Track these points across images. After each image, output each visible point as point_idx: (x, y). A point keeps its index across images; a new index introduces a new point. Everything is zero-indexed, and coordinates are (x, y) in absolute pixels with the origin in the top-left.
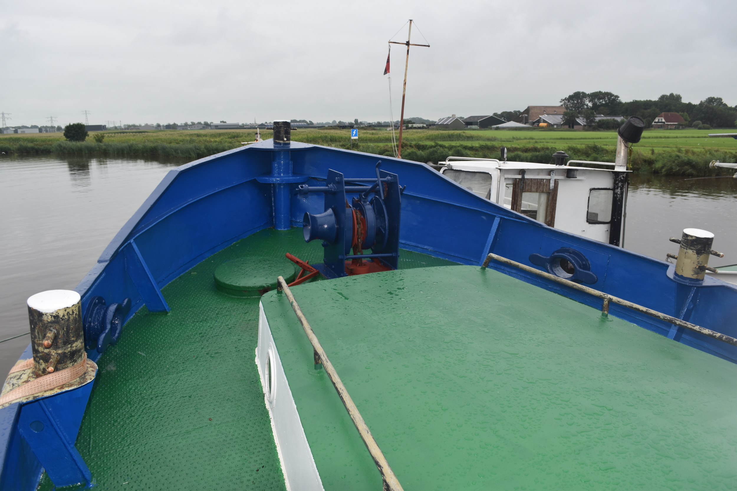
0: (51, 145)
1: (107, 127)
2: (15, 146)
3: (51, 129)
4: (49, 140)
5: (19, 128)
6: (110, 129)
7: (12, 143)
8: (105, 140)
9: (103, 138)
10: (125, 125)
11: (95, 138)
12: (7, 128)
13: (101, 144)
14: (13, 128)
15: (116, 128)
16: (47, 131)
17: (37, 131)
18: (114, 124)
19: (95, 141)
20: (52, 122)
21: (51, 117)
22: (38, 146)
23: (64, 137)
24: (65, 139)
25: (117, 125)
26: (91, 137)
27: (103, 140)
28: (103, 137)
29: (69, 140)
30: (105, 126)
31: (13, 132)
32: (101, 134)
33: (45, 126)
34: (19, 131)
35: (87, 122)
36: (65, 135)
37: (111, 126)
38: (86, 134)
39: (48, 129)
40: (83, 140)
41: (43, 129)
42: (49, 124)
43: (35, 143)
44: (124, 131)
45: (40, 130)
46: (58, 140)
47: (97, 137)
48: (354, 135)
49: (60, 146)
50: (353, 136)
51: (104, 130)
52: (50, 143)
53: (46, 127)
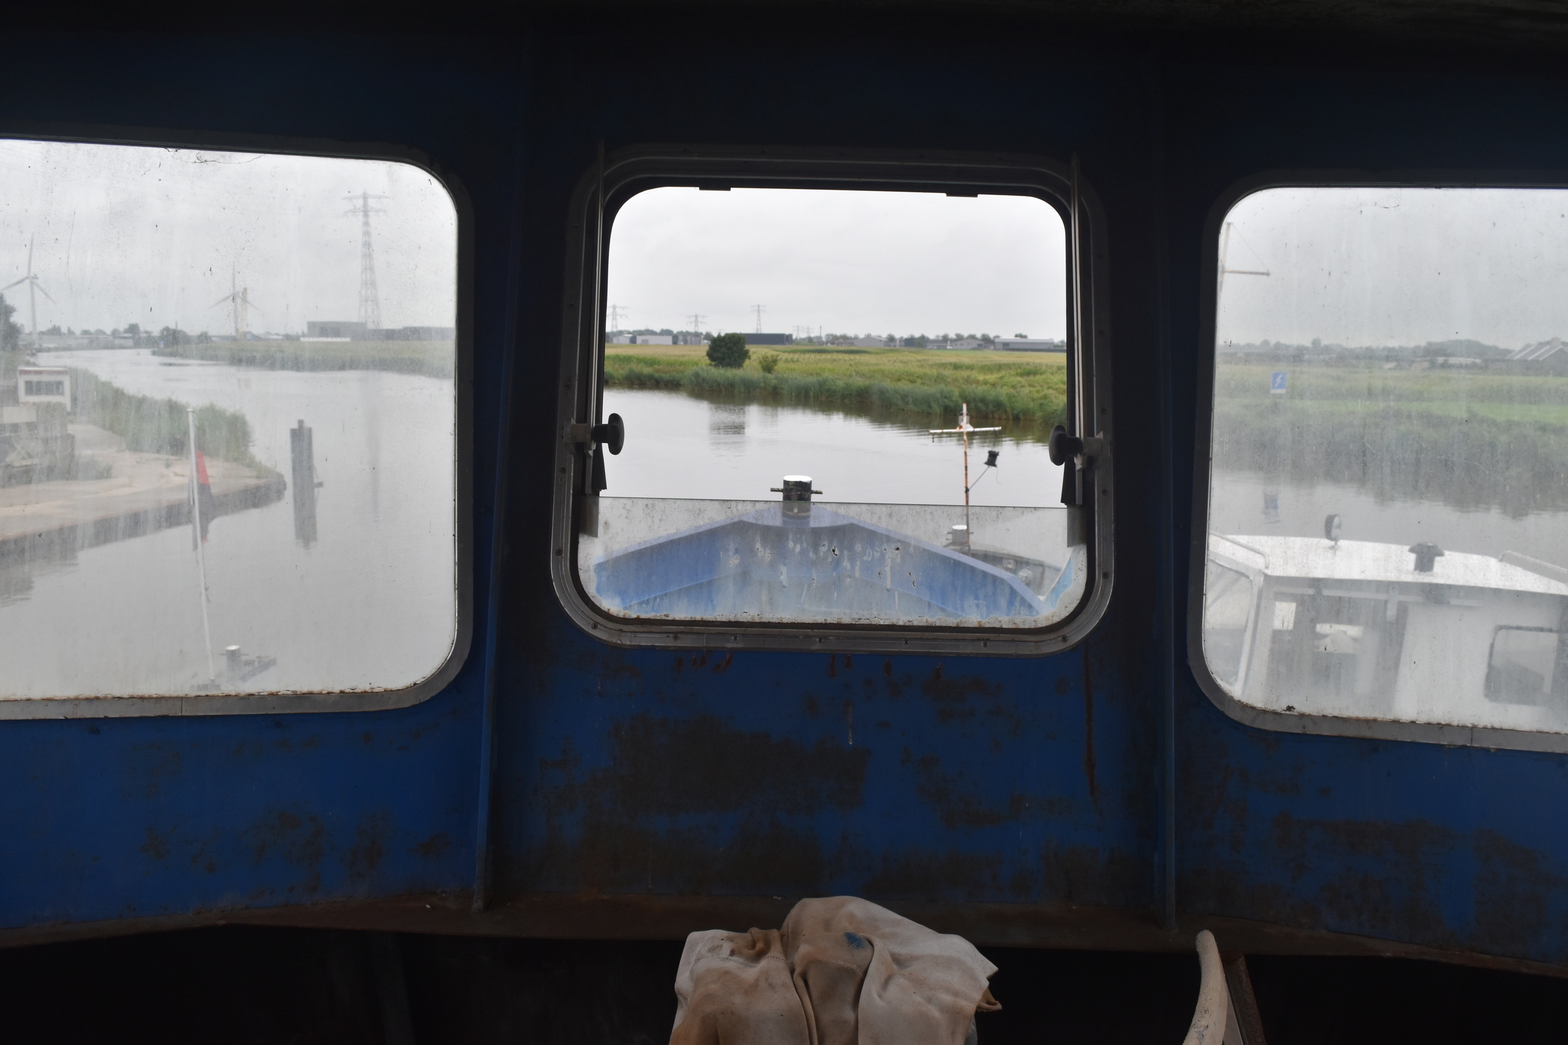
0: (682, 372)
1: (794, 337)
2: (621, 372)
3: (693, 339)
4: (681, 364)
5: (641, 333)
6: (798, 342)
7: (617, 366)
8: (780, 366)
9: (776, 365)
10: (828, 335)
11: (760, 362)
12: (621, 333)
13: (770, 376)
14: (629, 333)
15: (810, 340)
16: (685, 343)
17: (669, 340)
18: (808, 332)
19: (759, 367)
20: (696, 325)
22: (660, 374)
23: (707, 358)
24: (709, 362)
25: (812, 335)
26: (755, 360)
27: (776, 368)
28: (775, 361)
29: (716, 366)
30: (791, 336)
31: (627, 341)
32: (777, 354)
33: (684, 331)
34: (639, 339)
35: (759, 327)
36: (711, 353)
37: (803, 335)
38: (745, 355)
39: (689, 338)
40: (739, 365)
41: (681, 338)
42: (691, 329)
43: (656, 366)
44: (824, 347)
45: (676, 338)
46: (697, 364)
47: (765, 361)
48: (1276, 385)
49: (697, 375)
50: (1274, 388)
51: (786, 345)
52: (682, 368)
53: (687, 334)
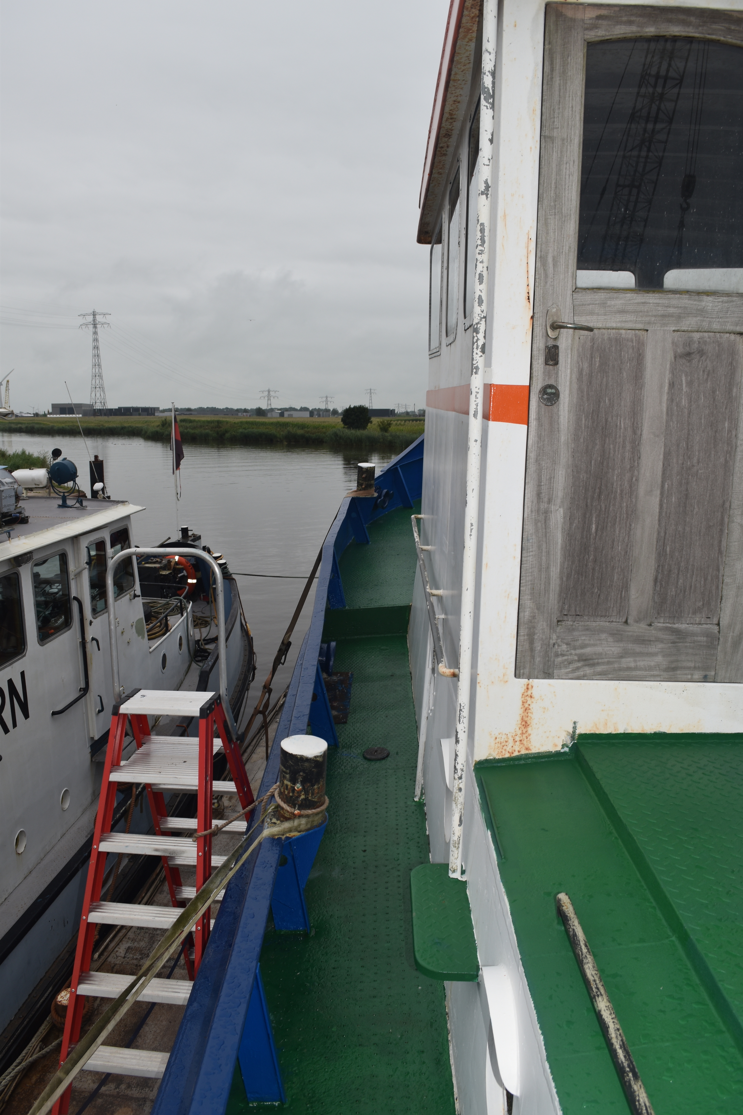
0: (325, 433)
1: (396, 412)
2: (282, 433)
3: (324, 413)
4: (323, 427)
5: (286, 410)
6: (400, 415)
7: (278, 429)
8: (393, 429)
9: (390, 427)
10: (419, 410)
11: (379, 425)
12: (272, 410)
13: (386, 434)
14: (278, 410)
15: (407, 413)
16: (319, 416)
17: (307, 414)
18: (406, 408)
19: (379, 429)
20: (327, 404)
21: (327, 397)
23: (342, 423)
24: (343, 425)
25: (409, 410)
26: (375, 424)
27: (390, 429)
28: (389, 425)
29: (348, 428)
30: (394, 410)
31: (278, 415)
32: (388, 421)
33: (317, 408)
34: (286, 414)
35: (371, 405)
36: (343, 420)
37: (402, 410)
38: (368, 421)
39: (321, 413)
40: (364, 427)
41: (315, 413)
42: (323, 407)
43: (306, 429)
44: (418, 418)
45: (312, 413)
46: (334, 427)
47: (382, 424)
49: (336, 434)
51: (392, 416)
52: (324, 430)
53: (319, 410)
